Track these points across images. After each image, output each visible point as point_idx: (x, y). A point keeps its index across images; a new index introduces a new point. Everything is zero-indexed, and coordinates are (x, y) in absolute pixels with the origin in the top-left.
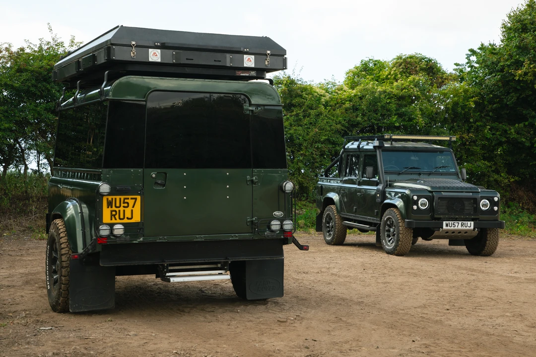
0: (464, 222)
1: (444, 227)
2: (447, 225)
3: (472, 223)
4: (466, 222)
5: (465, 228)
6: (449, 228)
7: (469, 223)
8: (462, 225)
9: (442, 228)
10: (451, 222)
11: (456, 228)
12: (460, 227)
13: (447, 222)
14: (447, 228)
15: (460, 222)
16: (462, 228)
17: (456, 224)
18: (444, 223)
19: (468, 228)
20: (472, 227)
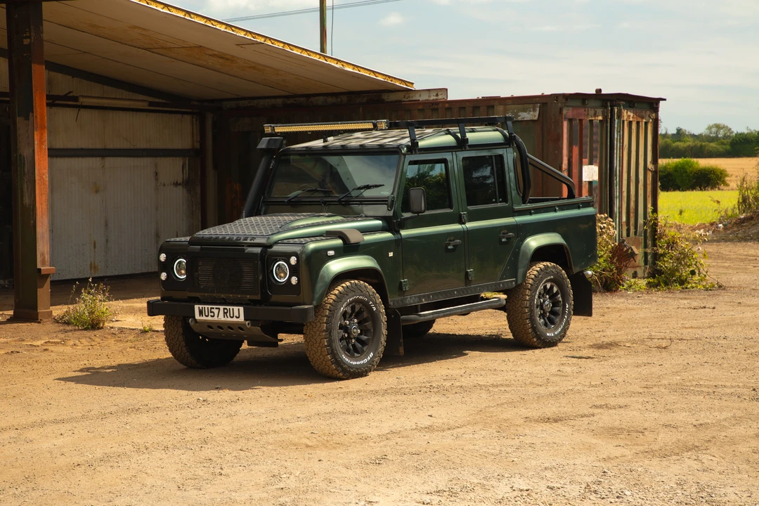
0: (228, 307)
1: (197, 316)
2: (201, 313)
3: (242, 309)
4: (231, 308)
5: (229, 319)
6: (204, 318)
7: (236, 308)
8: (224, 313)
9: (194, 317)
10: (206, 306)
11: (215, 318)
12: (221, 318)
13: (201, 306)
14: (201, 318)
15: (222, 308)
16: (226, 319)
17: (216, 311)
18: (196, 307)
19: (235, 319)
20: (242, 319)
